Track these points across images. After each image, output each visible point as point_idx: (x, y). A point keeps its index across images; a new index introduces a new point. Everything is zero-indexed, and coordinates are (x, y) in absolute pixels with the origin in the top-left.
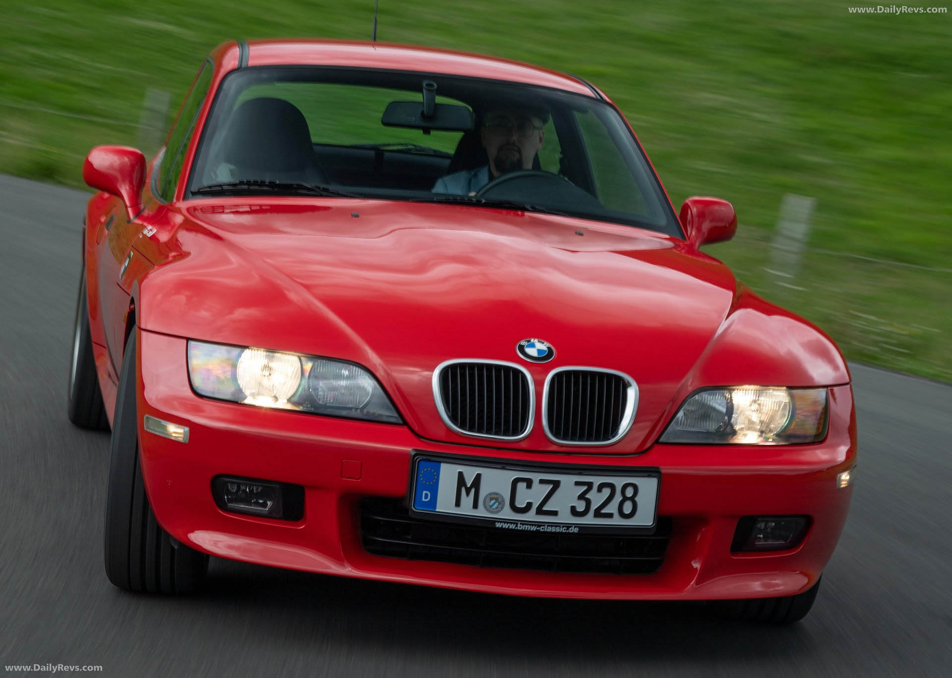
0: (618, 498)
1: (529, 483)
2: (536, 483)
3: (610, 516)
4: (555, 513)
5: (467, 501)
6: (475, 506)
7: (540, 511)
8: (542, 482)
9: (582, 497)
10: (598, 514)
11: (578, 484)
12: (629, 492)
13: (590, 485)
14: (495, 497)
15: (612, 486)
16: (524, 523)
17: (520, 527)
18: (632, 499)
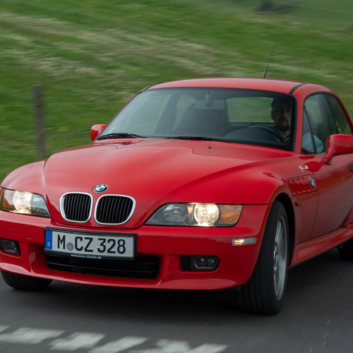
0: (117, 245)
1: (81, 239)
2: (84, 239)
3: (114, 252)
4: (92, 251)
5: (61, 246)
6: (64, 248)
7: (86, 250)
8: (86, 238)
9: (102, 244)
10: (109, 251)
11: (99, 239)
12: (121, 243)
13: (105, 240)
14: (70, 244)
15: (114, 240)
16: (80, 255)
17: (79, 256)
18: (123, 246)
